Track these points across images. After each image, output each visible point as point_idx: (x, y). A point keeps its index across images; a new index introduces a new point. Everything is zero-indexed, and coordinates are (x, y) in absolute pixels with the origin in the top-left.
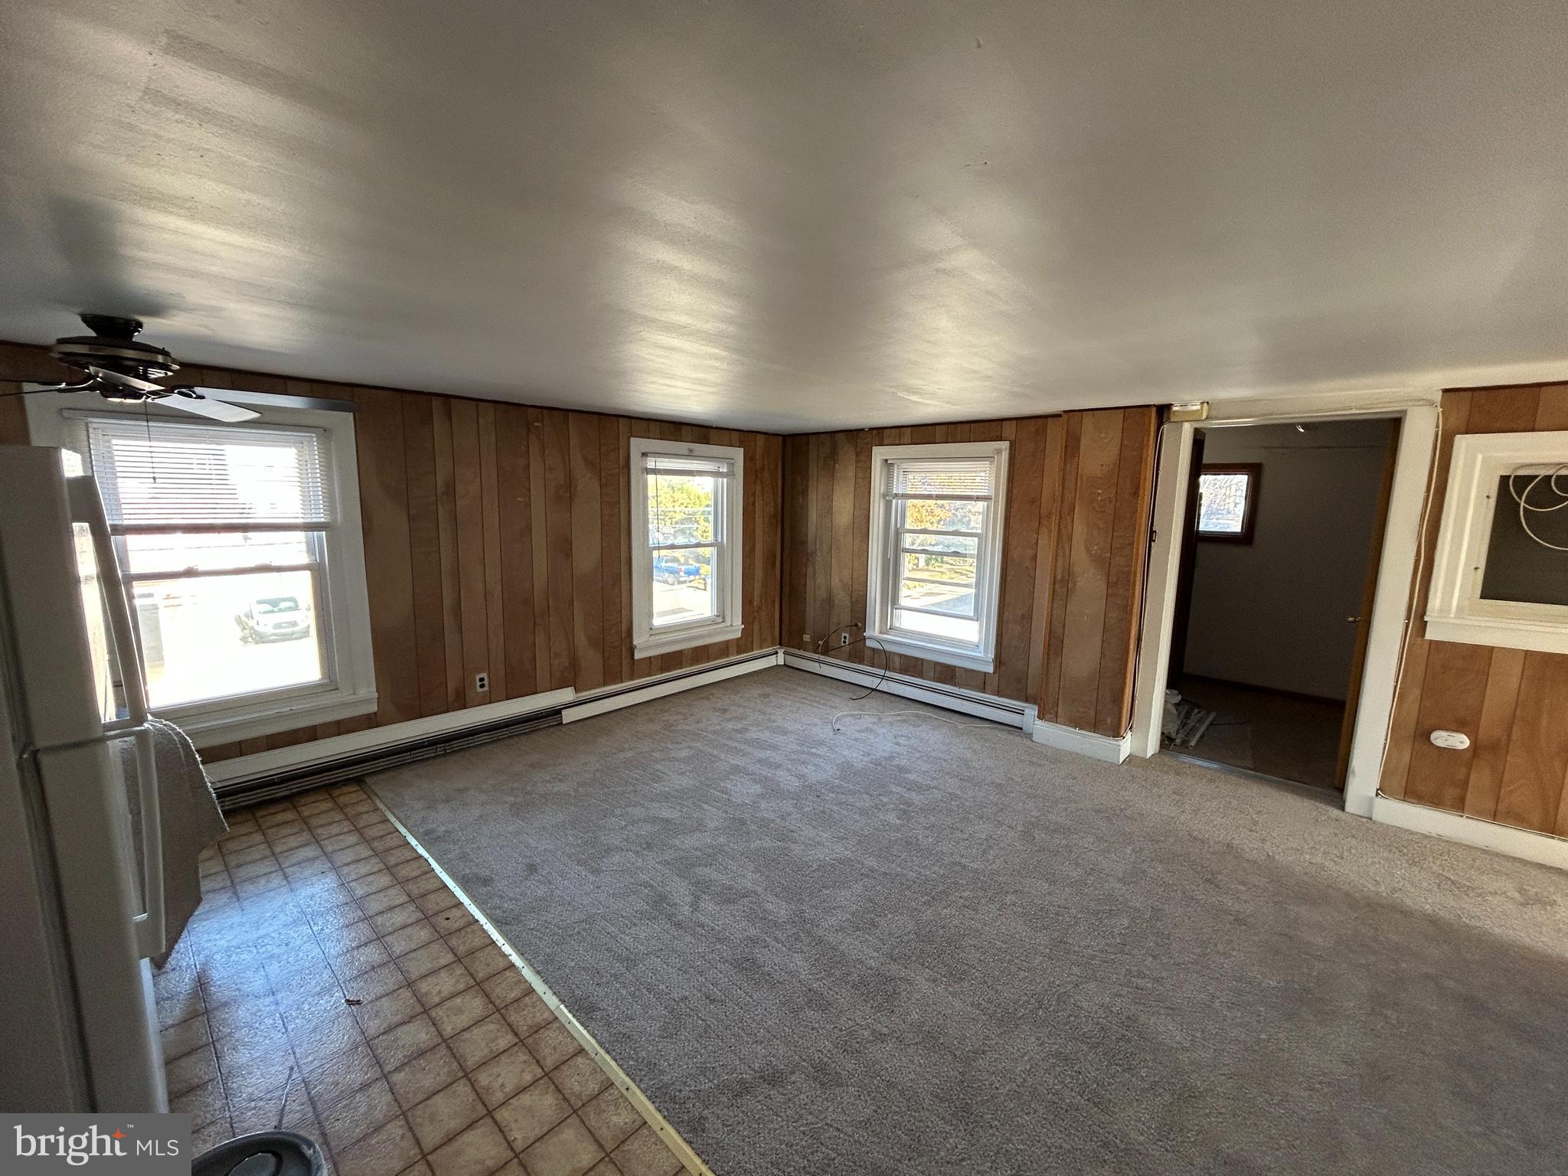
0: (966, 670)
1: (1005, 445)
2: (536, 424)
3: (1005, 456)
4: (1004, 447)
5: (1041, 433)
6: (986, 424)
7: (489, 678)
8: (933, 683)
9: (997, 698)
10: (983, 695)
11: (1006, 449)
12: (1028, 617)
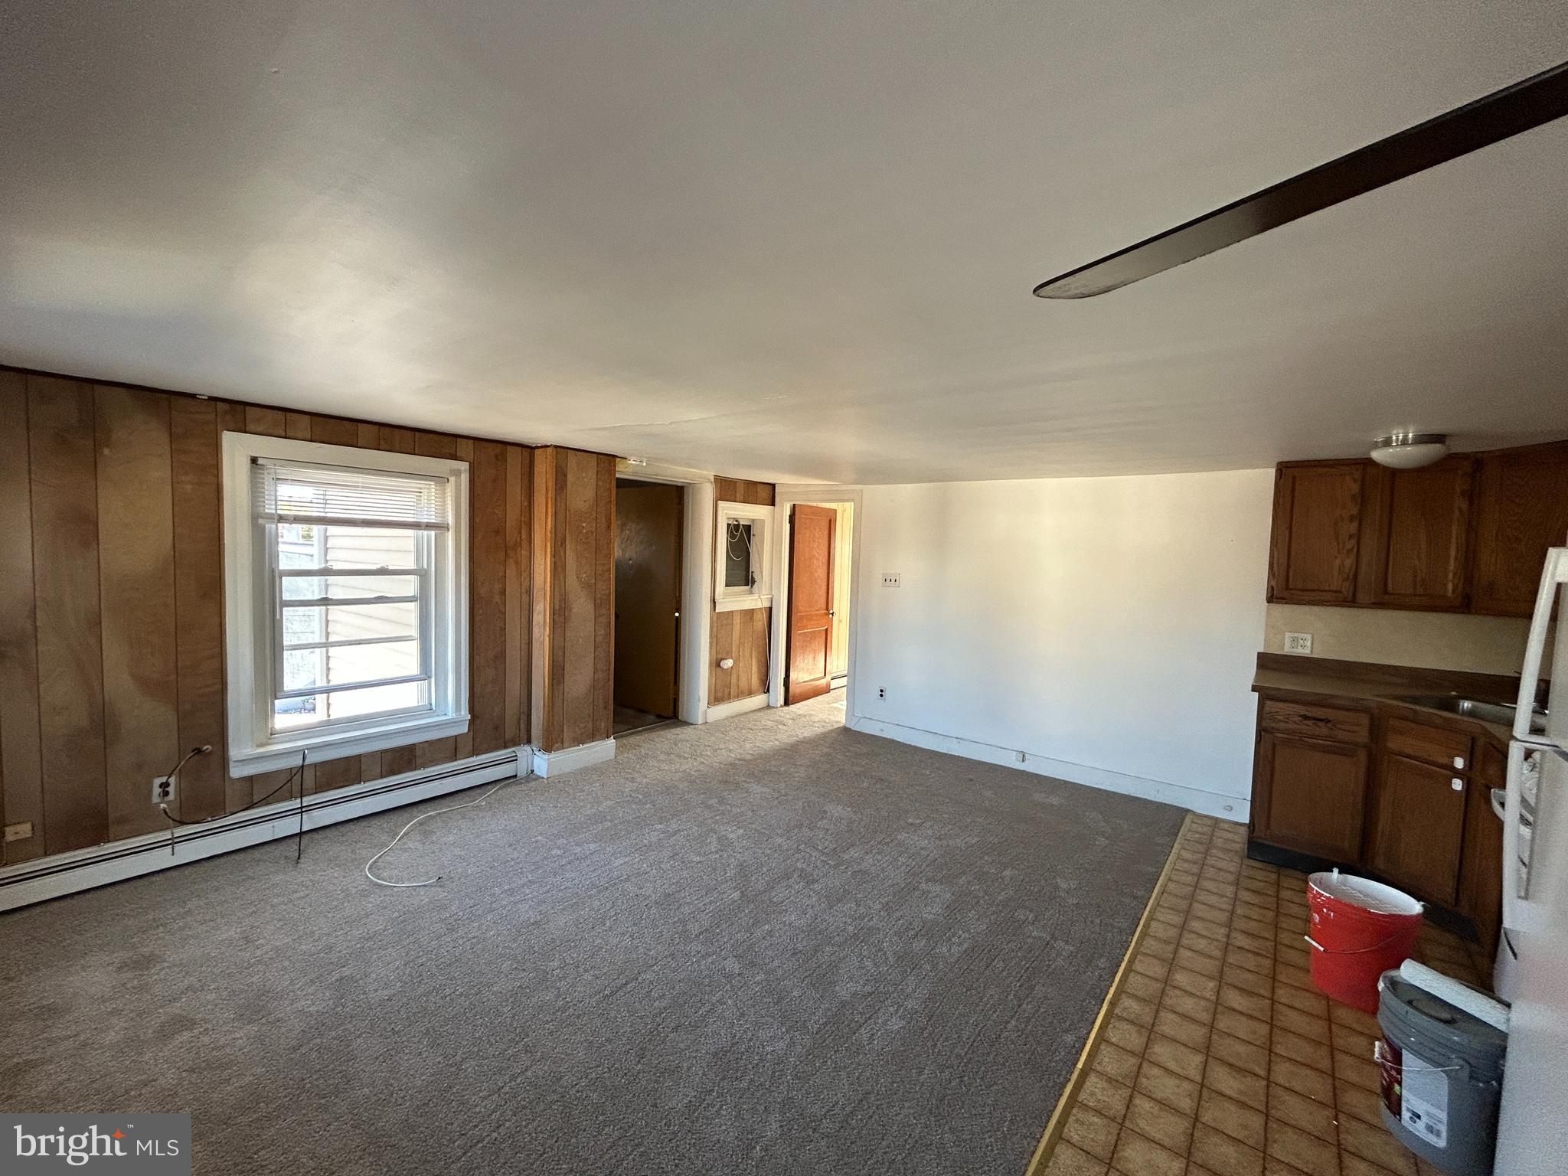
0: (430, 743)
1: (464, 466)
3: (465, 478)
4: (463, 468)
5: (501, 458)
6: (436, 437)
8: (385, 780)
9: (474, 758)
10: (455, 763)
11: (465, 470)
12: (501, 656)
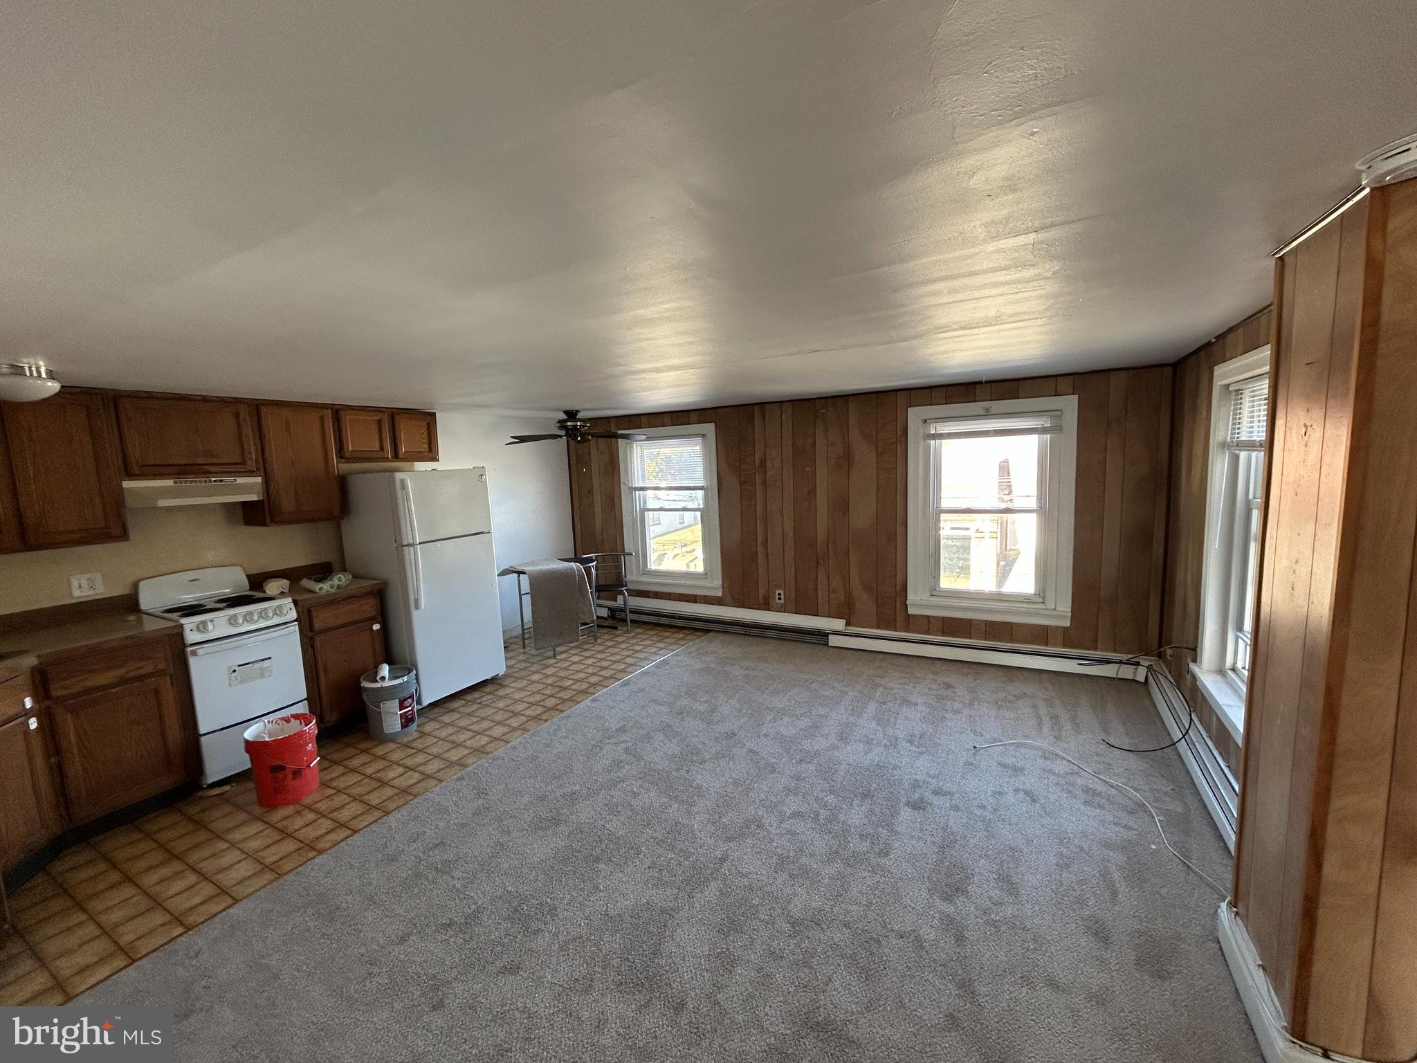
2: (822, 411)
7: (784, 594)
